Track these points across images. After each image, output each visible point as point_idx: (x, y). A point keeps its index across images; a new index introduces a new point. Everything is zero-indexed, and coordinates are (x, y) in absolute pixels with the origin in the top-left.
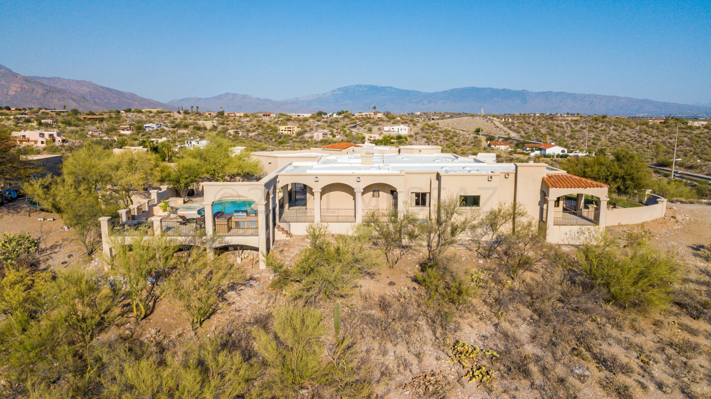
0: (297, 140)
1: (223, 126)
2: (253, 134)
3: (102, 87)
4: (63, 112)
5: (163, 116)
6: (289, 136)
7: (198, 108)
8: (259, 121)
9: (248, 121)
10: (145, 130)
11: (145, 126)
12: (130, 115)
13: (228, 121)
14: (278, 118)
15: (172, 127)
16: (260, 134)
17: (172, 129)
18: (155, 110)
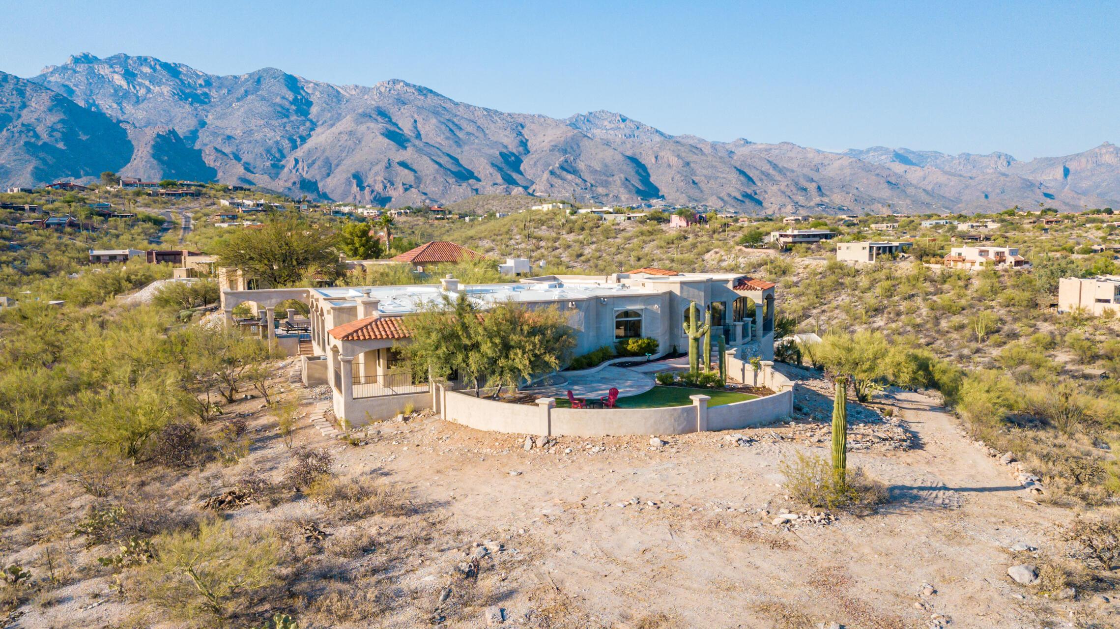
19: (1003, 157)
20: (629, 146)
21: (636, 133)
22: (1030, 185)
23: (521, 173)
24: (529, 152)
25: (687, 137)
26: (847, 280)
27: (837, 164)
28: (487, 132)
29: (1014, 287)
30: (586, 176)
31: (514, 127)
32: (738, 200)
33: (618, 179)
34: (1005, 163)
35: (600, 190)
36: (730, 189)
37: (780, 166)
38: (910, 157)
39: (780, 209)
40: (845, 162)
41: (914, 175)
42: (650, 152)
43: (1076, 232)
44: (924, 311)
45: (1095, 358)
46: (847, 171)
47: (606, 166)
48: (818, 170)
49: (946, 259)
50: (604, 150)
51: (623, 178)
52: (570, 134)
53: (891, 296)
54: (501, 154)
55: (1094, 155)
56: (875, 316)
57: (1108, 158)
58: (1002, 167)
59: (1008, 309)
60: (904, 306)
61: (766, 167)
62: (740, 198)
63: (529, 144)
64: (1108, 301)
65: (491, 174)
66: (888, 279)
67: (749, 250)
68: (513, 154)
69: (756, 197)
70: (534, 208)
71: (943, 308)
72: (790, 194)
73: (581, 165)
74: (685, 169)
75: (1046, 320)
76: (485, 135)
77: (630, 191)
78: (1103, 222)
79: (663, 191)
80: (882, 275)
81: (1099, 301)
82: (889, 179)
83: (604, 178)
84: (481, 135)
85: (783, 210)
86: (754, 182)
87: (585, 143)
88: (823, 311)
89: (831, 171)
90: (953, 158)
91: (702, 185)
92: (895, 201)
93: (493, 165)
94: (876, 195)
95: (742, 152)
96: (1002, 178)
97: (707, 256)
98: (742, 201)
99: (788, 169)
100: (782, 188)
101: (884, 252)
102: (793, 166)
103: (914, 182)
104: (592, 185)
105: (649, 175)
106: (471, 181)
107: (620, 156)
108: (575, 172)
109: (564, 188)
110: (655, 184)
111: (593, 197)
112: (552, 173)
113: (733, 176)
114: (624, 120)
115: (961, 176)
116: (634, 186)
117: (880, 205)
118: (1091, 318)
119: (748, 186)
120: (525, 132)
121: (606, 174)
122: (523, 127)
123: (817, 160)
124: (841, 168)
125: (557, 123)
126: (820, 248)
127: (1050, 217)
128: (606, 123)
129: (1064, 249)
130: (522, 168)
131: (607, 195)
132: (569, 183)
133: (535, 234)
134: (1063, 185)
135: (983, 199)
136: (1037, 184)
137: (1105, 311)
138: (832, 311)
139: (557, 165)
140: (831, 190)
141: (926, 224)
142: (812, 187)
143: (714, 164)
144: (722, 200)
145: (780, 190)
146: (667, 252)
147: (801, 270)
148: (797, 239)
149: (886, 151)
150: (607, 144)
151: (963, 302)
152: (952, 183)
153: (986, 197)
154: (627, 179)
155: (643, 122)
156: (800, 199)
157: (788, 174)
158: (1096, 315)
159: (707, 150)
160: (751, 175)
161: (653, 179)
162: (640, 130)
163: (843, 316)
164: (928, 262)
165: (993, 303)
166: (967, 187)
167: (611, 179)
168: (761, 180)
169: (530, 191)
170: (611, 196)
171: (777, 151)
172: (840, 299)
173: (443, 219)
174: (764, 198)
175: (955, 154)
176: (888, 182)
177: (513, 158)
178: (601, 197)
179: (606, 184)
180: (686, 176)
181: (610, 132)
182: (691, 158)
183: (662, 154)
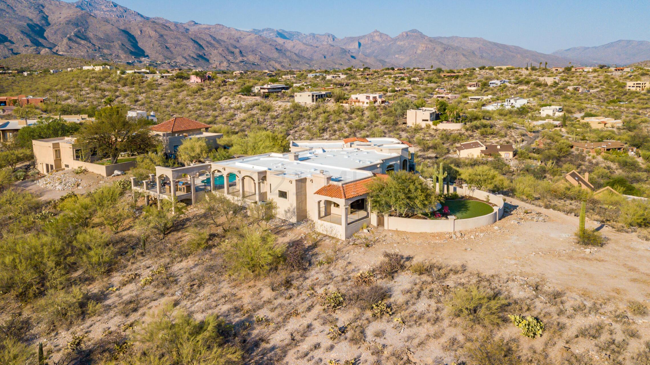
0: (645, 97)
1: (565, 82)
2: (595, 90)
3: (490, 42)
4: (431, 71)
5: (511, 73)
6: (637, 92)
7: (546, 64)
8: (607, 76)
9: (594, 77)
10: (489, 86)
11: (490, 82)
12: (483, 72)
13: (572, 77)
14: (633, 72)
15: (515, 84)
16: (603, 91)
17: (513, 85)
18: (504, 67)
19: (331, 36)
20: (122, 23)
21: (125, 15)
22: (344, 51)
23: (45, 39)
24: (50, 24)
25: (158, 18)
26: (304, 114)
27: (248, 38)
28: (16, 9)
29: (384, 114)
30: (94, 41)
31: (36, 7)
32: (195, 59)
33: (117, 44)
34: (332, 39)
35: (105, 51)
36: (190, 52)
37: (217, 38)
38: (285, 34)
39: (220, 64)
40: (253, 36)
41: (289, 45)
42: (136, 28)
43: (381, 80)
44: (347, 129)
45: (429, 148)
46: (254, 42)
47: (108, 35)
48: (238, 41)
49: (349, 100)
50: (105, 25)
51: (120, 44)
52: (79, 14)
53: (329, 122)
54: (28, 25)
55: (371, 36)
56: (323, 133)
57: (377, 38)
58: (331, 42)
59: (385, 126)
60: (336, 127)
61: (209, 39)
62: (196, 57)
63: (49, 19)
64: (427, 120)
65: (22, 39)
66: (324, 113)
67: (245, 97)
68: (38, 25)
69: (205, 57)
70: (85, 68)
71: (356, 127)
72: (225, 55)
73: (90, 35)
74: (160, 39)
75: (403, 131)
76: (14, 11)
77: (126, 53)
78: (391, 74)
79: (147, 52)
80: (321, 110)
81: (423, 120)
82: (277, 47)
83: (107, 43)
84: (10, 11)
85: (222, 65)
86: (203, 48)
87: (90, 20)
88: (296, 131)
89: (246, 42)
90: (307, 36)
91: (172, 49)
92: (281, 60)
93: (22, 32)
94: (271, 56)
95: (193, 29)
96: (332, 47)
97: (221, 101)
98: (197, 59)
99: (222, 41)
100: (220, 52)
101: (319, 98)
102: (225, 39)
103: (289, 49)
104: (99, 48)
105: (137, 42)
106: (6, 43)
107: (117, 29)
108: (86, 39)
109: (80, 49)
110: (141, 47)
111: (101, 56)
112: (70, 39)
113: (191, 44)
114: (115, 6)
115: (312, 46)
116: (128, 48)
117: (274, 62)
118: (422, 129)
119: (200, 50)
120: (45, 10)
121: (108, 41)
122: (43, 7)
123: (238, 35)
124: (251, 41)
125: (69, 6)
126: (283, 95)
127: (367, 72)
128: (103, 7)
129: (384, 90)
130: (45, 35)
131: (111, 54)
132: (83, 46)
133: (99, 87)
134: (359, 52)
135: (324, 59)
136: (348, 51)
137: (427, 125)
138: (300, 131)
139: (73, 34)
140: (247, 53)
141: (310, 75)
142: (237, 51)
143: (179, 36)
144: (185, 58)
145: (218, 53)
146: (194, 99)
147: (277, 109)
148: (271, 90)
149: (272, 30)
150: (107, 21)
151: (364, 123)
152: (308, 50)
153: (325, 57)
154: (123, 45)
155: (128, 8)
156: (230, 58)
157: (222, 43)
158: (423, 127)
159: (173, 27)
160: (201, 44)
161: (140, 44)
162: (127, 13)
163: (307, 133)
164: (342, 103)
165: (377, 123)
166: (315, 52)
167: (112, 44)
168: (207, 47)
169: (54, 50)
170: (114, 55)
171: (214, 29)
172: (303, 124)
173: (5, 73)
174: (210, 58)
175: (307, 34)
176: (276, 49)
177: (38, 28)
178: (107, 56)
179: (109, 47)
180: (162, 43)
181: (106, 13)
182: (164, 32)
183: (144, 29)
